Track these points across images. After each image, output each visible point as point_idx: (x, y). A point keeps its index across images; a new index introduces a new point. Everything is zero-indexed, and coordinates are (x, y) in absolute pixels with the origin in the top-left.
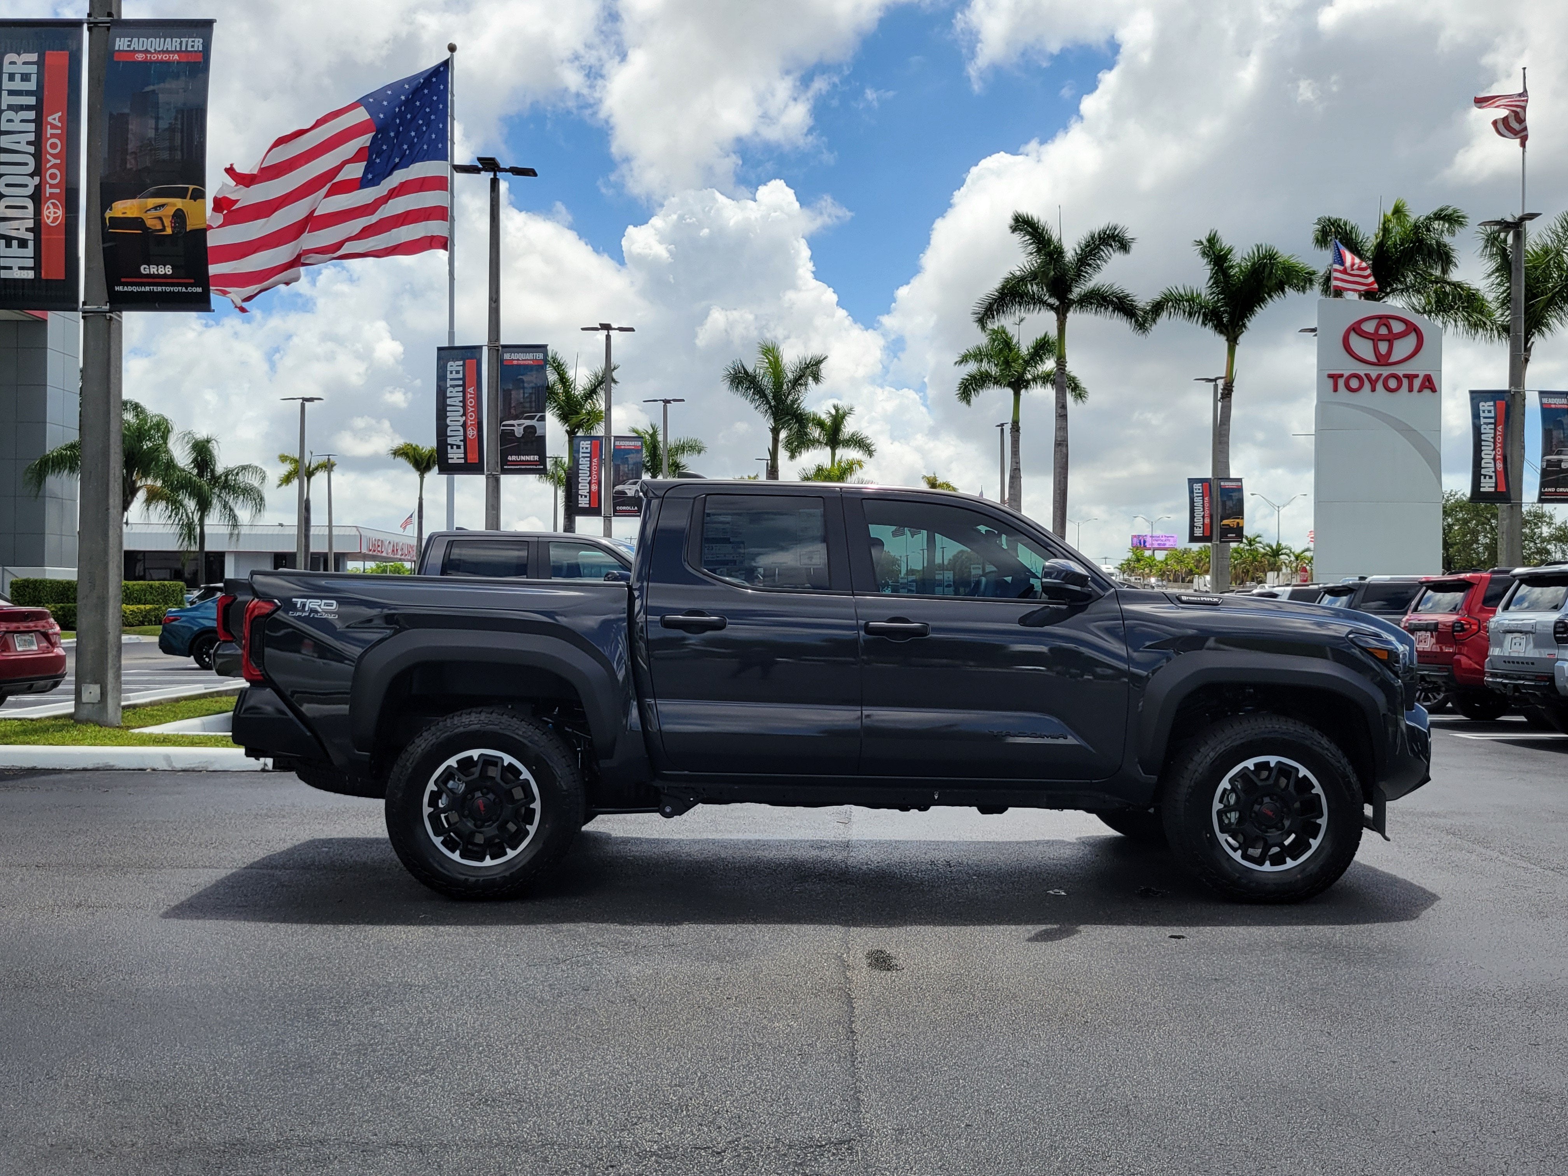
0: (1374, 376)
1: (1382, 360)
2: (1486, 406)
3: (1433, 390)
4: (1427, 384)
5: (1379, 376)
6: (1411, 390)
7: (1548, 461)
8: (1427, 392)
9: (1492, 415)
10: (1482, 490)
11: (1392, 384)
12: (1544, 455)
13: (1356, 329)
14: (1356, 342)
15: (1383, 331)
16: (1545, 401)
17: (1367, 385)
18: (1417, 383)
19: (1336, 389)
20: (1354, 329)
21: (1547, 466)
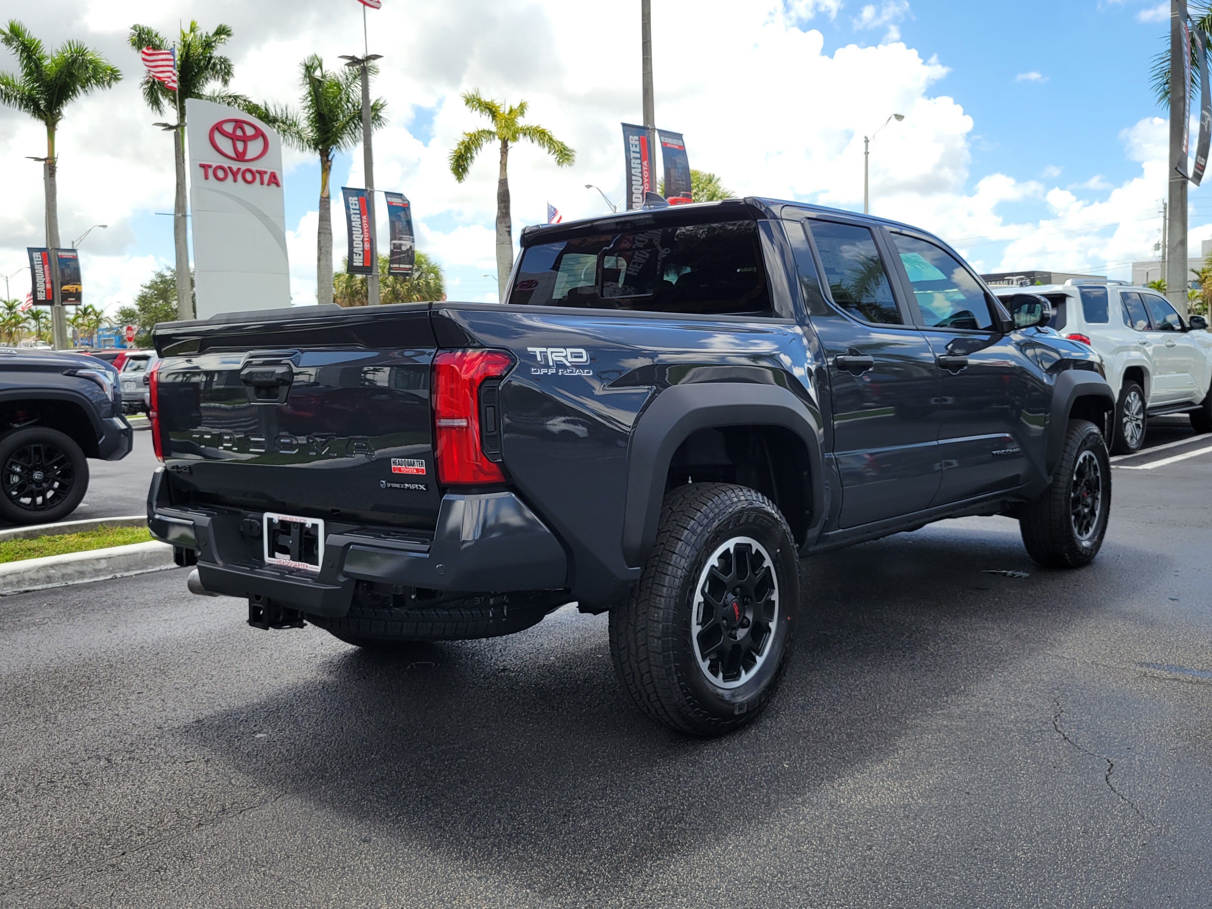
0: (235, 169)
1: (240, 157)
2: (353, 200)
3: (278, 185)
4: (273, 179)
5: (239, 169)
6: (262, 183)
7: (394, 244)
8: (273, 186)
9: (357, 207)
10: (355, 264)
11: (249, 177)
12: (391, 240)
13: (218, 127)
14: (219, 139)
15: (239, 133)
16: (389, 199)
17: (230, 177)
18: (266, 178)
19: (206, 178)
20: (217, 128)
21: (394, 248)
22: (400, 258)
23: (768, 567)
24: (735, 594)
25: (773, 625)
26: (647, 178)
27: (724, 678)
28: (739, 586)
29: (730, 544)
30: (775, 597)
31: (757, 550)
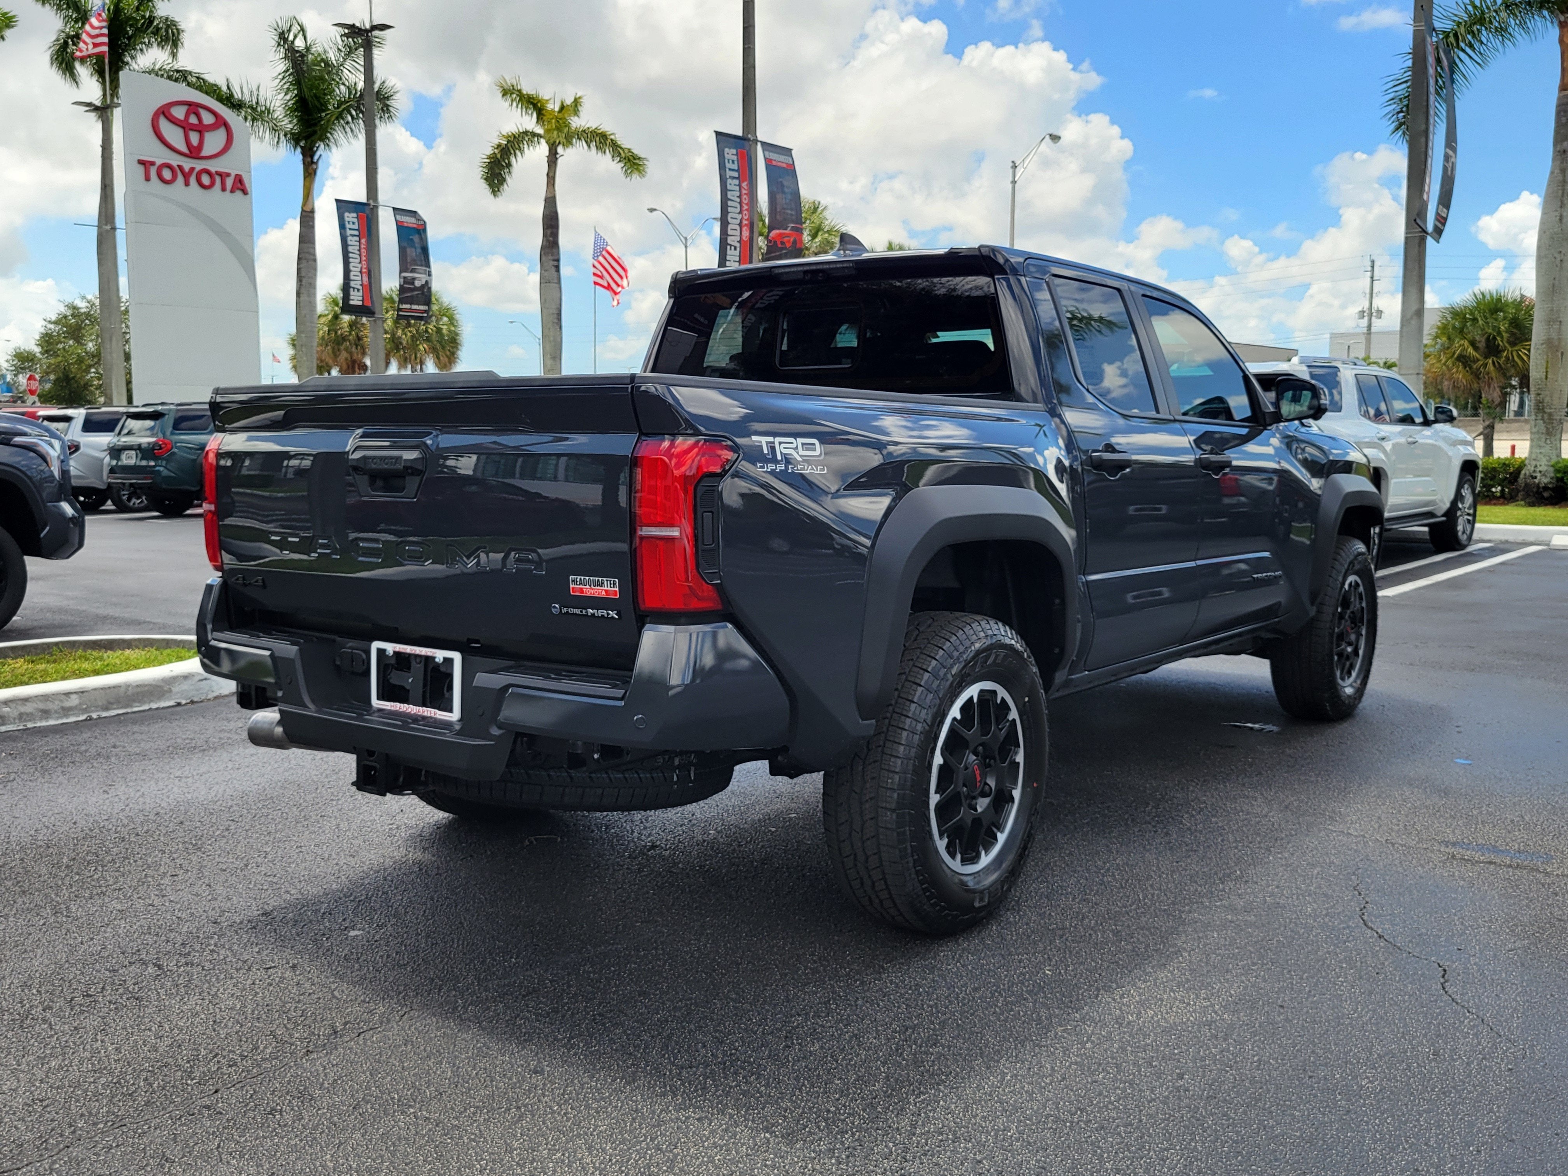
0: (187, 168)
1: (194, 152)
2: (350, 217)
3: (245, 192)
4: (239, 185)
5: (192, 169)
6: (223, 189)
7: (405, 278)
8: (239, 193)
9: (356, 227)
10: (352, 302)
11: (206, 180)
12: (401, 272)
13: (164, 111)
14: (165, 126)
15: (193, 120)
16: (398, 217)
17: (180, 179)
18: (229, 182)
19: (148, 179)
20: (163, 113)
21: (405, 282)
22: (412, 297)
23: (1014, 720)
24: (976, 753)
25: (1017, 794)
26: (747, 204)
27: (962, 861)
28: (981, 745)
29: (973, 691)
30: (1020, 758)
31: (1003, 699)
